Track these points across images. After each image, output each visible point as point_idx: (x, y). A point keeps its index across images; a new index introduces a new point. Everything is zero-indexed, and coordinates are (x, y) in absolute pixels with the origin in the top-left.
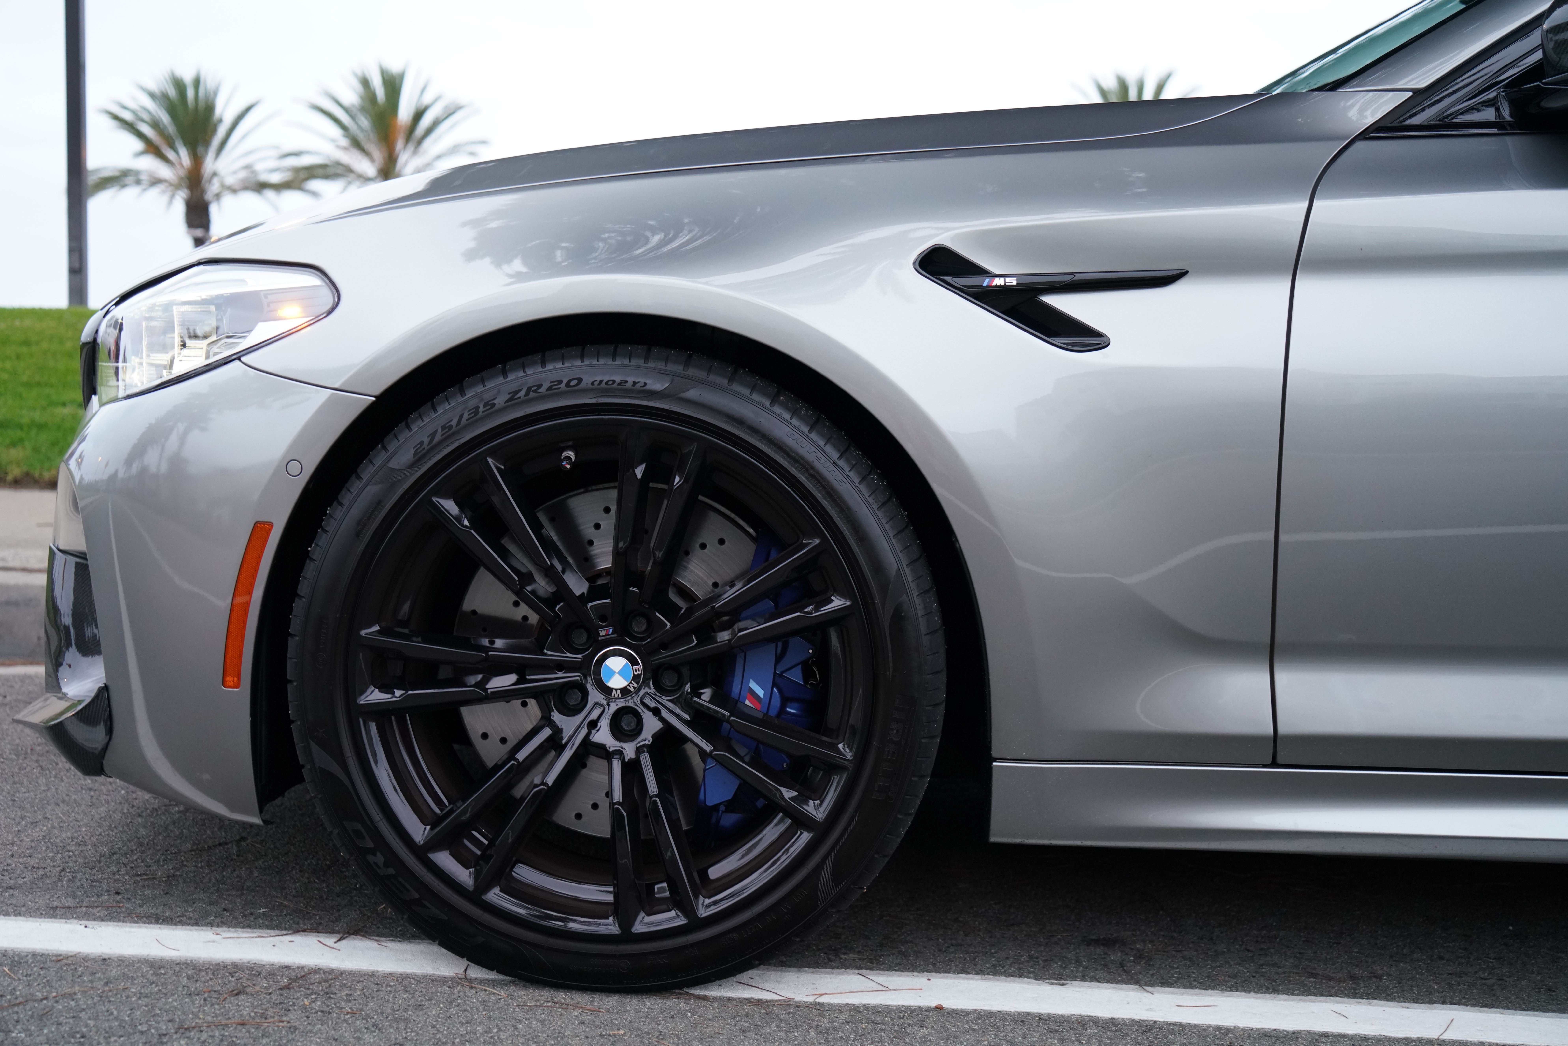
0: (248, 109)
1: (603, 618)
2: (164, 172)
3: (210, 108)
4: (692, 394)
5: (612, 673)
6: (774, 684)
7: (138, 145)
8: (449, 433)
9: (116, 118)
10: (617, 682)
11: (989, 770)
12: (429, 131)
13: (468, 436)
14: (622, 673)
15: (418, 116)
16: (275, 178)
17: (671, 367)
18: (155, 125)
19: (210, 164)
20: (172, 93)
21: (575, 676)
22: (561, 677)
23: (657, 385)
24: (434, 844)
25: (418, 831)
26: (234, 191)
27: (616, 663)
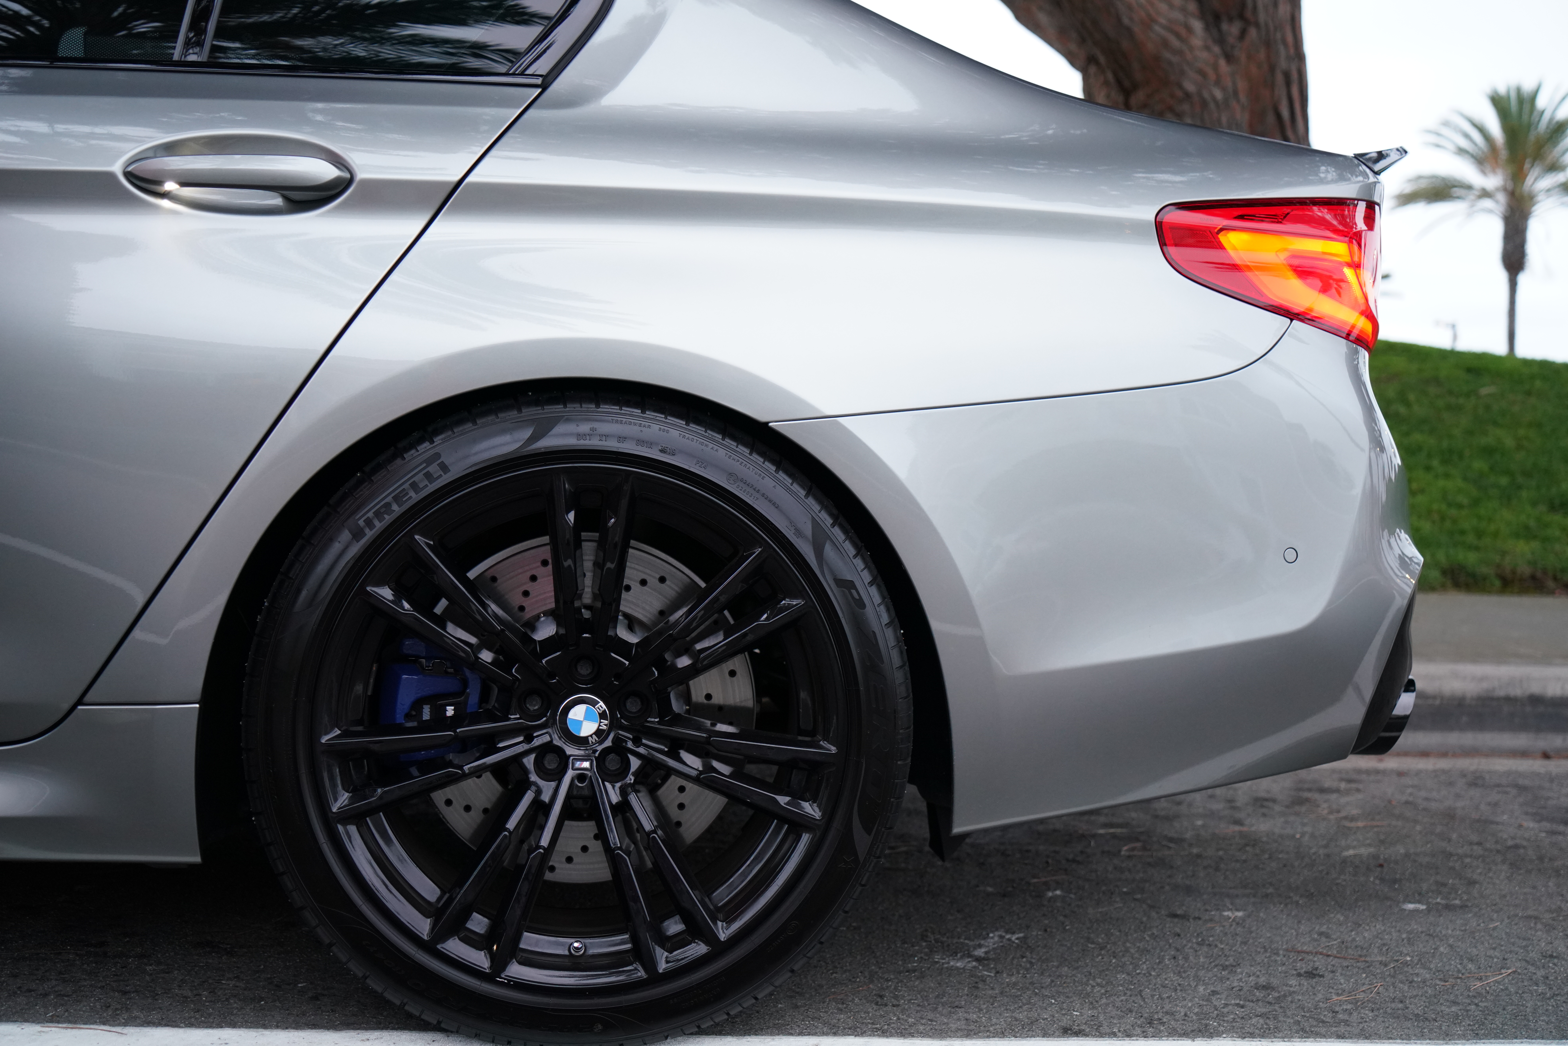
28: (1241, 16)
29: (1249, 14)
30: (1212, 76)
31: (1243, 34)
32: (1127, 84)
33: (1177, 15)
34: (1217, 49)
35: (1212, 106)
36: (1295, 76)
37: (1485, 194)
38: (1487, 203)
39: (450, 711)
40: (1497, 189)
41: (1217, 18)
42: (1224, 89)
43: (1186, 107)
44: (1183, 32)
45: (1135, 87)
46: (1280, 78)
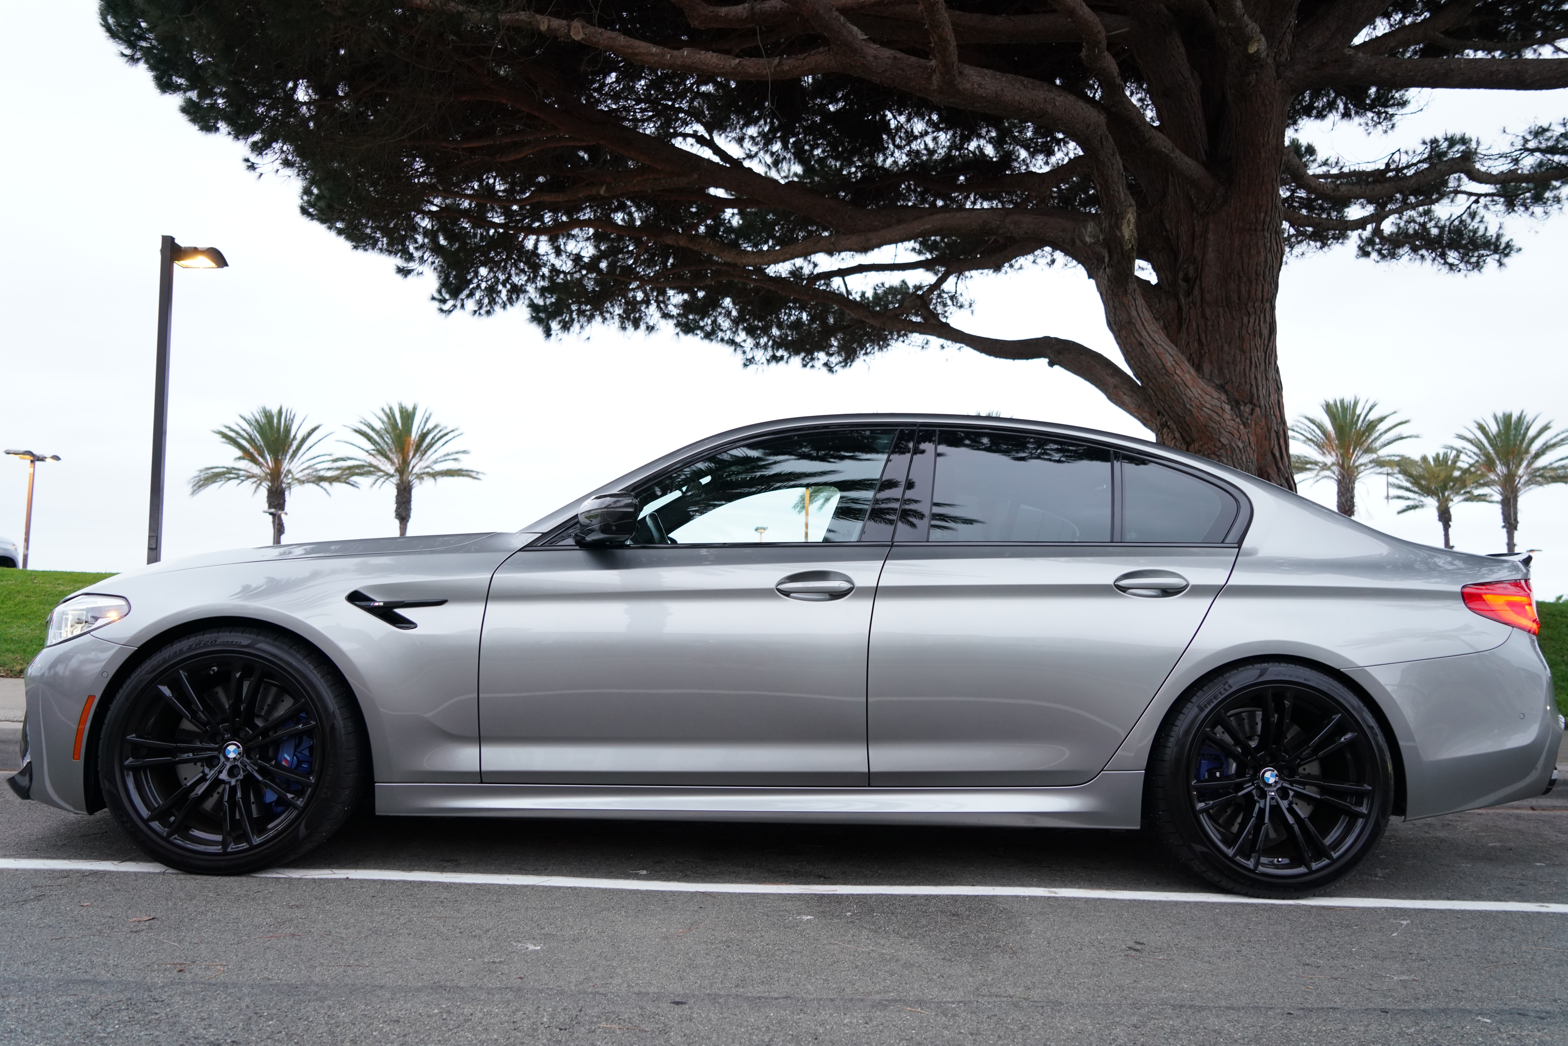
0: (314, 430)
1: (226, 730)
2: (256, 470)
3: (288, 430)
4: (260, 645)
5: (230, 752)
6: (294, 755)
7: (239, 453)
8: (165, 661)
9: (225, 436)
10: (232, 755)
11: (374, 787)
12: (430, 445)
13: (172, 662)
14: (234, 751)
15: (423, 436)
16: (329, 474)
17: (252, 636)
18: (251, 440)
19: (286, 466)
20: (263, 420)
21: (216, 753)
22: (209, 754)
23: (245, 642)
24: (151, 819)
25: (145, 813)
26: (302, 482)
27: (232, 748)
28: (1251, 402)
29: (1255, 401)
30: (1237, 435)
31: (1253, 410)
32: (1188, 439)
33: (1216, 402)
34: (1238, 420)
35: (1237, 451)
36: (1282, 433)
37: (1325, 467)
38: (1327, 473)
39: (1218, 774)
40: (1333, 464)
41: (1238, 403)
42: (1243, 442)
43: (1223, 451)
44: (1220, 412)
45: (1193, 441)
46: (1273, 435)
